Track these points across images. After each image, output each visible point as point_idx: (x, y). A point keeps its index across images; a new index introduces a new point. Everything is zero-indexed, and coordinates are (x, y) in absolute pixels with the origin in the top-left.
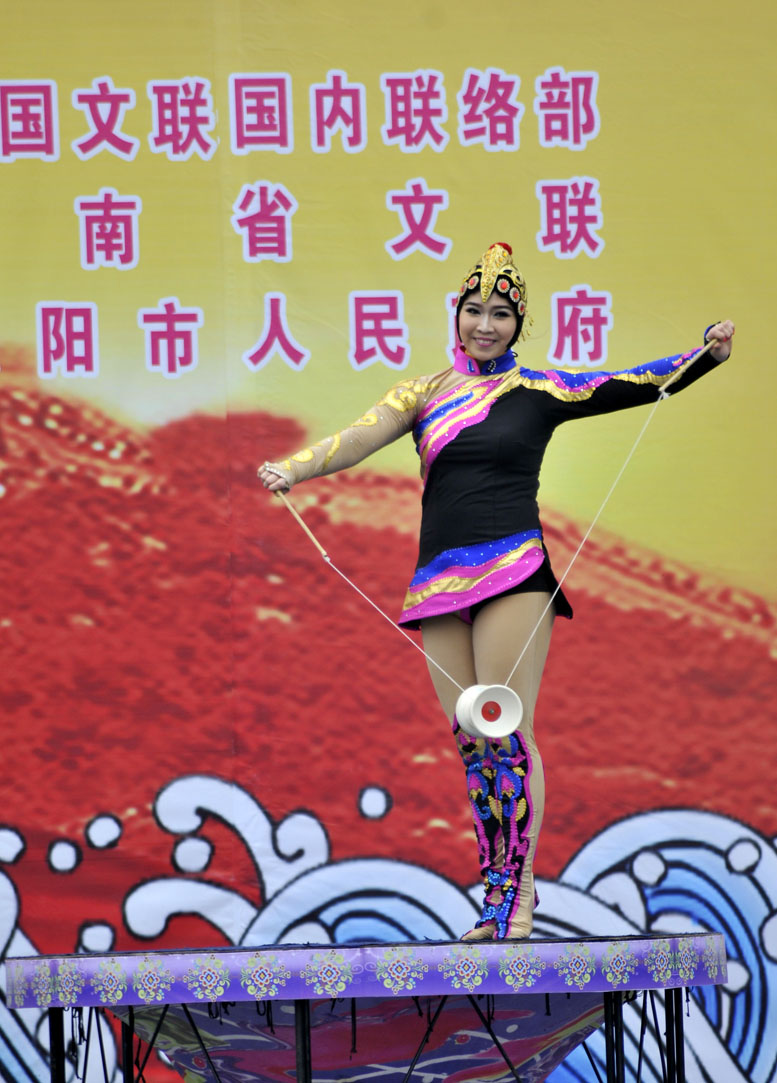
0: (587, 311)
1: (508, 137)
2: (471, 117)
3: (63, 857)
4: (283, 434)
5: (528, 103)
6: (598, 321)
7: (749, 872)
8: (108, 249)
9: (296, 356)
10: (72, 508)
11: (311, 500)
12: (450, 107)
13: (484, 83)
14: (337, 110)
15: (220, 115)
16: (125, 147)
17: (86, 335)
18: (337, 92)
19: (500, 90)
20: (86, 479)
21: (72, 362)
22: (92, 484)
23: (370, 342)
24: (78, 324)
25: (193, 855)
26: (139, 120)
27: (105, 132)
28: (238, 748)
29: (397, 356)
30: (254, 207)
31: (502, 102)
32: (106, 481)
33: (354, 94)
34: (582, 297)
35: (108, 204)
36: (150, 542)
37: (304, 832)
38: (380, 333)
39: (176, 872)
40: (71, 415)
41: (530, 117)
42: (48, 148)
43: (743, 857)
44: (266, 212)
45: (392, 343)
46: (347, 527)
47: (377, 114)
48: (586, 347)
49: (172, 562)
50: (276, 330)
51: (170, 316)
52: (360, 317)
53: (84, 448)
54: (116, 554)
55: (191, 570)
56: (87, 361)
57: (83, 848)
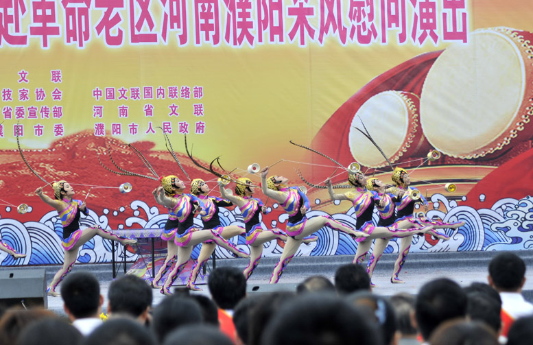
0: (201, 125)
1: (188, 97)
2: (182, 94)
3: (115, 213)
4: (152, 145)
5: (192, 92)
6: (203, 127)
7: (227, 216)
8: (123, 115)
9: (154, 132)
10: (117, 156)
11: (156, 155)
12: (179, 92)
13: (184, 88)
14: (161, 92)
15: (141, 93)
16: (126, 98)
17: (120, 128)
18: (161, 89)
19: (187, 89)
20: (119, 152)
21: (117, 133)
22: (120, 153)
23: (166, 130)
24: (118, 127)
25: (137, 213)
26: (128, 94)
27: (123, 96)
28: (144, 196)
29: (170, 132)
30: (147, 108)
31: (187, 91)
32: (123, 152)
33: (163, 90)
34: (200, 123)
35: (123, 107)
36: (130, 162)
37: (155, 210)
38: (167, 128)
39: (134, 216)
40: (117, 141)
41: (192, 94)
42: (114, 98)
43: (226, 214)
44: (149, 109)
45: (169, 130)
46: (162, 160)
47: (167, 93)
48: (201, 131)
49: (133, 165)
50: (150, 128)
51: (133, 125)
52: (164, 126)
53: (119, 147)
54: (124, 164)
55: (136, 167)
56: (120, 133)
57: (119, 212)
